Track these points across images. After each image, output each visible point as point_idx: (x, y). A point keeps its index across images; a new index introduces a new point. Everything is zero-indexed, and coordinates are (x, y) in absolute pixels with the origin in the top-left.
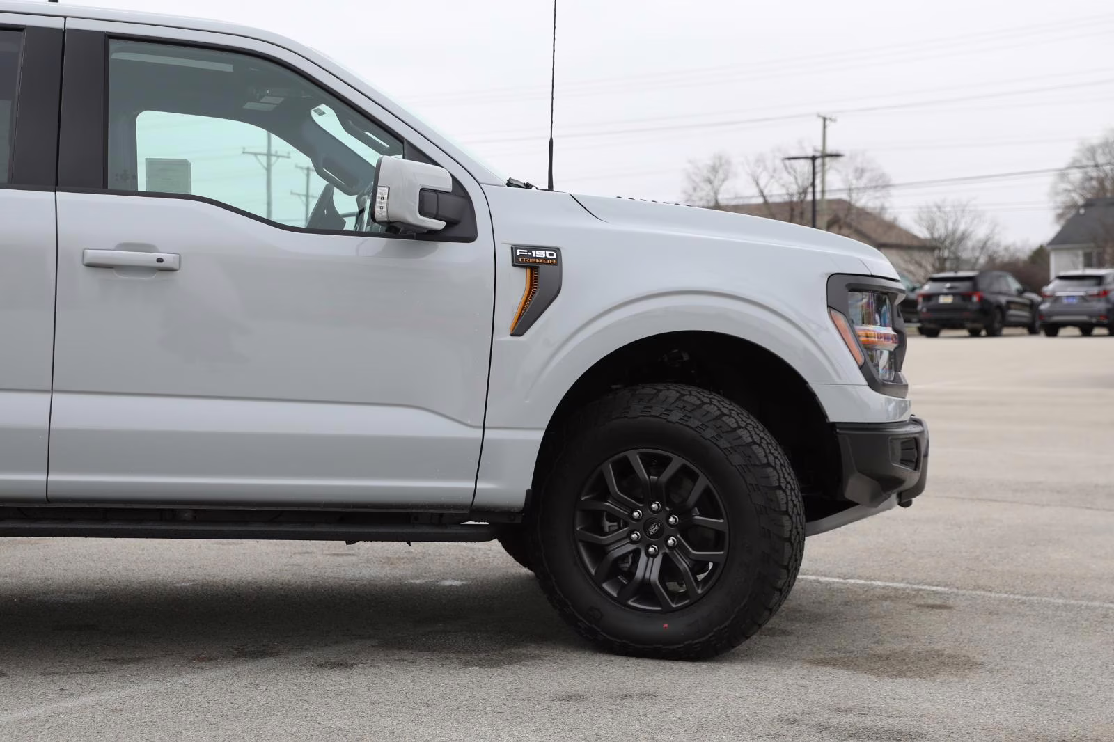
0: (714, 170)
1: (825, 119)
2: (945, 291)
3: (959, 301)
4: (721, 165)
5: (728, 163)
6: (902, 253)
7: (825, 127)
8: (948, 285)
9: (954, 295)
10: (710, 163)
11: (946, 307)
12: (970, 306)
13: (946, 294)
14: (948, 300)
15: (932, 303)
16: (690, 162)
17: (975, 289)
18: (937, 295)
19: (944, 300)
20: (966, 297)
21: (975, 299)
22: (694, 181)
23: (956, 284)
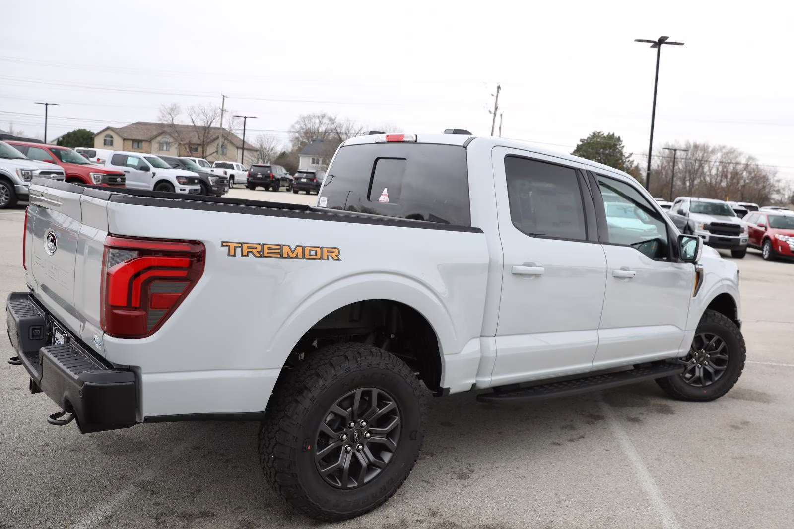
0: (172, 109)
1: (224, 96)
2: (304, 177)
3: (309, 181)
4: (175, 108)
5: (179, 107)
6: (249, 152)
7: (224, 99)
8: (305, 175)
9: (307, 178)
10: (171, 106)
11: (304, 183)
12: (313, 184)
13: (304, 178)
14: (305, 180)
15: (299, 181)
16: (163, 105)
17: (315, 177)
18: (301, 178)
19: (303, 180)
20: (312, 180)
21: (315, 181)
22: (163, 114)
23: (308, 175)
